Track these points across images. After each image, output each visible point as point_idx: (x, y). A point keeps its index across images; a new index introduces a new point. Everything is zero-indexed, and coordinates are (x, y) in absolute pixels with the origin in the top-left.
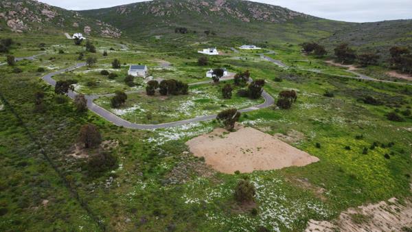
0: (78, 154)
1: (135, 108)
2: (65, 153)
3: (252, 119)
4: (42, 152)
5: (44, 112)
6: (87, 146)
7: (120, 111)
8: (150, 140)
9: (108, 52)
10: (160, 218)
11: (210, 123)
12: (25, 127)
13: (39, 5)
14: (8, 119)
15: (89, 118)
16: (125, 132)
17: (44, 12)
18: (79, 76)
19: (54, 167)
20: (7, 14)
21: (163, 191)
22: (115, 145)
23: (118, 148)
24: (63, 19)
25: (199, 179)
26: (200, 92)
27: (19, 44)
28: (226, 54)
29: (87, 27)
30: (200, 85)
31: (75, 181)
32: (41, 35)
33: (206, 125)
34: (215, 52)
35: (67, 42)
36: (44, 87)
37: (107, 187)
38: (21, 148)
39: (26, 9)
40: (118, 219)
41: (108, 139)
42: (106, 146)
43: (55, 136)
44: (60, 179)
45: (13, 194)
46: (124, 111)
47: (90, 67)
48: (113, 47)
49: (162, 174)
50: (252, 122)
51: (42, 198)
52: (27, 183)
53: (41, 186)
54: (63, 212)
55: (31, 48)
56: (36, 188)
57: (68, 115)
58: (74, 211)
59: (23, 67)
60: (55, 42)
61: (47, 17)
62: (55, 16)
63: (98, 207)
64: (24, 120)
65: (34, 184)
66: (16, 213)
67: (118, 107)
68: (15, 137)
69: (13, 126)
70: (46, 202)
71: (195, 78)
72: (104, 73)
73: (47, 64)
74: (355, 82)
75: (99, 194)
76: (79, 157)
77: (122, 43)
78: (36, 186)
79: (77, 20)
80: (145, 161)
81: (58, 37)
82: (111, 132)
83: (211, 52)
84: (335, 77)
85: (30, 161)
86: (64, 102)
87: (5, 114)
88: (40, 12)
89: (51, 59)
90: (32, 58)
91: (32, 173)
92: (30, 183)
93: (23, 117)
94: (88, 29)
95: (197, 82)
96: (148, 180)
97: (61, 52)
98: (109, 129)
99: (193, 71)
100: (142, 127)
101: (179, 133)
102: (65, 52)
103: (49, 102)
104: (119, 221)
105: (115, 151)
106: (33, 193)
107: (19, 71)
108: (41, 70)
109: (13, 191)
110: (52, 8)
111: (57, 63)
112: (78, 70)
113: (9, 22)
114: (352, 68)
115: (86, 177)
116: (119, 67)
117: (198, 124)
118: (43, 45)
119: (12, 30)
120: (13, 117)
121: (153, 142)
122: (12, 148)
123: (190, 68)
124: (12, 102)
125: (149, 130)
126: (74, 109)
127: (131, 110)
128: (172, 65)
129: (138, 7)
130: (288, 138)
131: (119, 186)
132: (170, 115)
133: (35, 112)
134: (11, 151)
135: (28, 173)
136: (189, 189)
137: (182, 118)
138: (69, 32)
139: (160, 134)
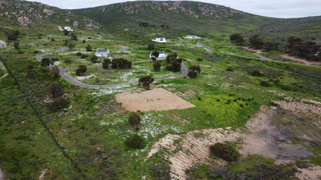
0: (48, 100)
1: (91, 76)
2: (40, 100)
3: (166, 83)
4: (27, 99)
5: (33, 77)
6: (54, 96)
7: (81, 77)
8: (93, 94)
9: (87, 40)
10: (83, 130)
11: (136, 86)
12: (19, 86)
13: (41, 6)
14: (9, 81)
15: (60, 81)
16: (80, 89)
17: (45, 11)
18: (61, 56)
19: (32, 106)
20: (18, 13)
21: (91, 119)
22: (71, 96)
23: (72, 97)
24: (58, 16)
25: (114, 113)
26: (140, 67)
27: (24, 34)
28: (173, 42)
29: (76, 22)
30: (142, 63)
31: (42, 113)
32: (41, 28)
33: (133, 86)
34: (164, 41)
35: (59, 32)
36: (36, 63)
37: (59, 116)
38: (15, 97)
39: (32, 9)
40: (60, 130)
41: (67, 93)
42: (65, 96)
43: (36, 91)
44: (33, 111)
45: (6, 118)
46: (84, 78)
47: (70, 50)
48: (91, 37)
49: (93, 111)
50: (165, 85)
51: (21, 120)
52: (14, 113)
53: (22, 115)
54: (31, 127)
55: (32, 37)
56: (19, 116)
57: (47, 79)
58: (37, 126)
59: (25, 50)
60: (50, 33)
61: (47, 15)
62: (53, 14)
63: (51, 125)
64: (19, 82)
65: (18, 114)
66: (6, 126)
67: (80, 76)
68: (12, 91)
69: (12, 85)
70: (23, 122)
71: (142, 58)
72: (79, 54)
73: (41, 48)
74: (255, 62)
75: (53, 119)
76: (48, 102)
77: (99, 34)
78: (19, 115)
79: (69, 17)
80: (86, 104)
81: (53, 29)
82: (71, 89)
83: (162, 40)
84: (243, 58)
85: (18, 103)
86: (46, 72)
87: (8, 78)
88: (42, 11)
89: (45, 45)
90: (32, 44)
91: (18, 109)
92: (16, 113)
93: (19, 80)
94: (76, 23)
95: (141, 60)
96: (84, 114)
97: (53, 40)
98: (70, 87)
99: (142, 53)
100: (91, 87)
101: (113, 90)
102: (56, 40)
103: (37, 72)
104: (60, 131)
105: (70, 99)
106: (17, 118)
107: (21, 53)
108: (37, 52)
109: (6, 117)
110: (51, 8)
111: (48, 47)
112: (61, 52)
113: (19, 18)
114: (259, 52)
115: (48, 111)
116: (91, 51)
117: (128, 86)
118: (41, 35)
119: (21, 24)
120: (13, 80)
121: (95, 95)
122: (10, 97)
123: (140, 51)
124: (13, 72)
125: (94, 88)
126: (52, 76)
127: (88, 77)
128: (129, 49)
129: (114, 7)
130: (184, 95)
131: (66, 116)
132: (113, 80)
133: (27, 77)
134: (8, 98)
135: (16, 109)
136: (106, 118)
137: (120, 82)
138: (61, 26)
139: (101, 90)
